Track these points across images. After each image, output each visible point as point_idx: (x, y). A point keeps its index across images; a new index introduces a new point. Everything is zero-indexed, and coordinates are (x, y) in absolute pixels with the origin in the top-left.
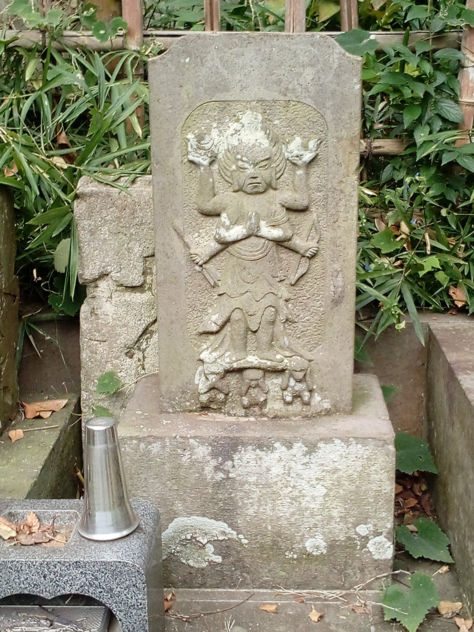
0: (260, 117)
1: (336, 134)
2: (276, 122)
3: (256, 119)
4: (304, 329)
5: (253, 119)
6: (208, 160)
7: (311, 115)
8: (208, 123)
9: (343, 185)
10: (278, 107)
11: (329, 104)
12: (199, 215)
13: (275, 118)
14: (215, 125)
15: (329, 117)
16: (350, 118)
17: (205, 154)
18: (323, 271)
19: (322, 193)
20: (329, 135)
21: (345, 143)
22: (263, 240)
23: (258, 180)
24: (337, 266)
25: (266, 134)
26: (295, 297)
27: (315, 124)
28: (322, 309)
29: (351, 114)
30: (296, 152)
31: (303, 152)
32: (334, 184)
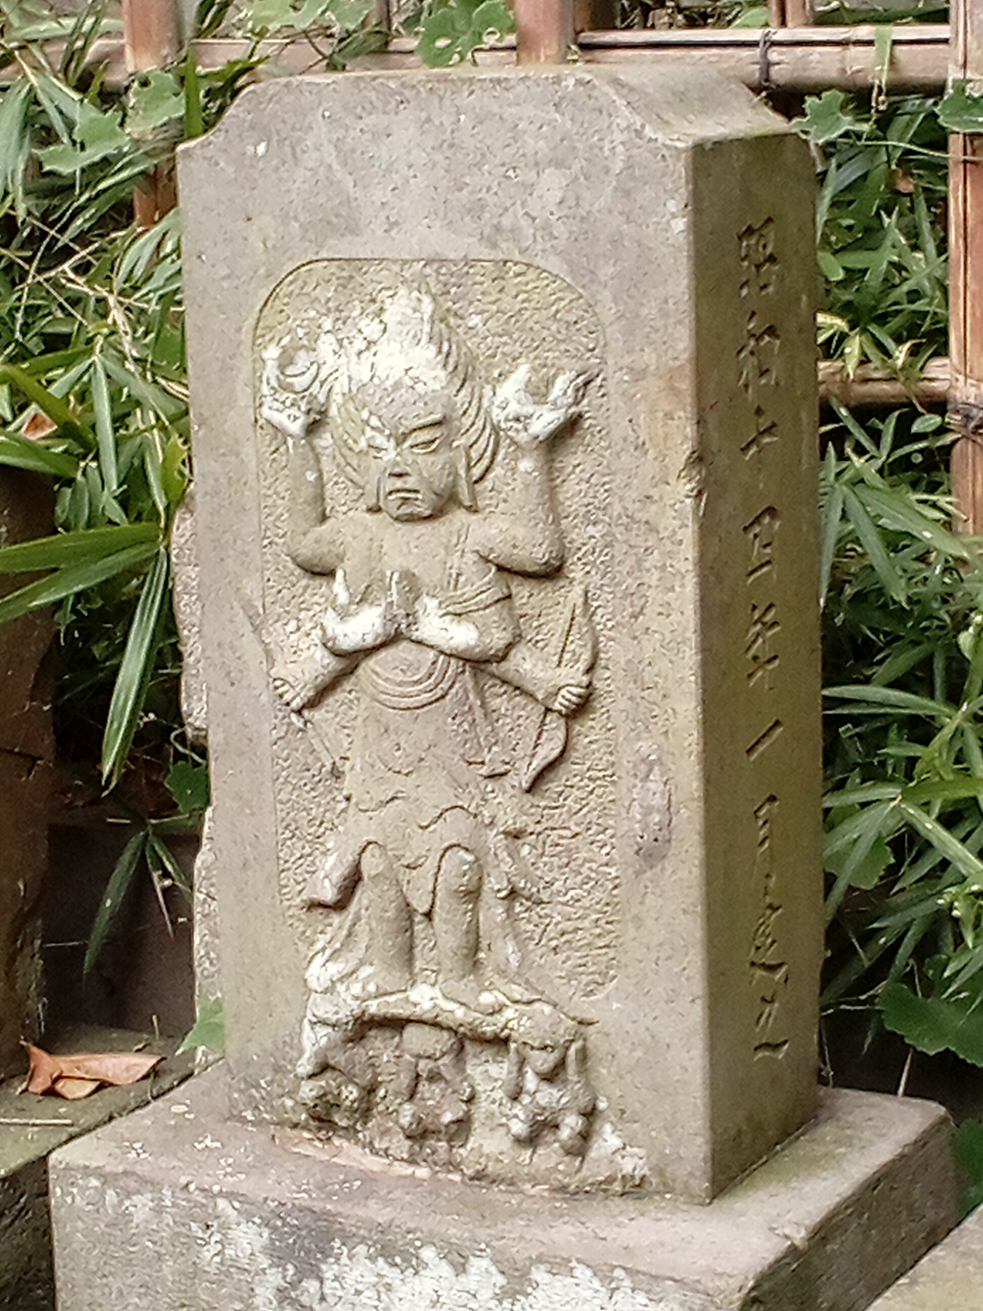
0: (427, 306)
1: (627, 360)
2: (475, 320)
3: (415, 310)
4: (569, 926)
5: (409, 311)
6: (302, 420)
7: (563, 303)
8: (313, 319)
9: (654, 508)
10: (479, 278)
11: (606, 271)
12: (298, 571)
13: (471, 310)
14: (327, 324)
15: (608, 310)
16: (664, 314)
17: (293, 405)
18: (612, 759)
19: (600, 527)
20: (610, 362)
21: (653, 385)
22: (432, 654)
23: (411, 482)
24: (645, 746)
25: (440, 352)
26: (539, 828)
27: (573, 329)
28: (613, 871)
29: (666, 302)
30: (513, 409)
31: (529, 409)
32: (629, 505)
